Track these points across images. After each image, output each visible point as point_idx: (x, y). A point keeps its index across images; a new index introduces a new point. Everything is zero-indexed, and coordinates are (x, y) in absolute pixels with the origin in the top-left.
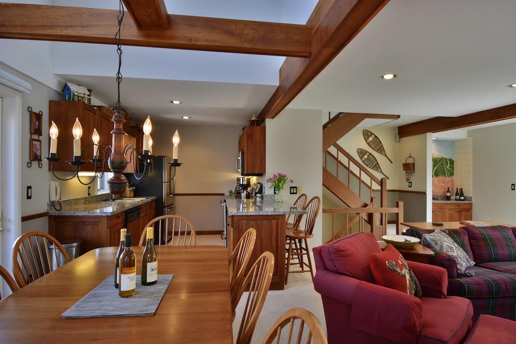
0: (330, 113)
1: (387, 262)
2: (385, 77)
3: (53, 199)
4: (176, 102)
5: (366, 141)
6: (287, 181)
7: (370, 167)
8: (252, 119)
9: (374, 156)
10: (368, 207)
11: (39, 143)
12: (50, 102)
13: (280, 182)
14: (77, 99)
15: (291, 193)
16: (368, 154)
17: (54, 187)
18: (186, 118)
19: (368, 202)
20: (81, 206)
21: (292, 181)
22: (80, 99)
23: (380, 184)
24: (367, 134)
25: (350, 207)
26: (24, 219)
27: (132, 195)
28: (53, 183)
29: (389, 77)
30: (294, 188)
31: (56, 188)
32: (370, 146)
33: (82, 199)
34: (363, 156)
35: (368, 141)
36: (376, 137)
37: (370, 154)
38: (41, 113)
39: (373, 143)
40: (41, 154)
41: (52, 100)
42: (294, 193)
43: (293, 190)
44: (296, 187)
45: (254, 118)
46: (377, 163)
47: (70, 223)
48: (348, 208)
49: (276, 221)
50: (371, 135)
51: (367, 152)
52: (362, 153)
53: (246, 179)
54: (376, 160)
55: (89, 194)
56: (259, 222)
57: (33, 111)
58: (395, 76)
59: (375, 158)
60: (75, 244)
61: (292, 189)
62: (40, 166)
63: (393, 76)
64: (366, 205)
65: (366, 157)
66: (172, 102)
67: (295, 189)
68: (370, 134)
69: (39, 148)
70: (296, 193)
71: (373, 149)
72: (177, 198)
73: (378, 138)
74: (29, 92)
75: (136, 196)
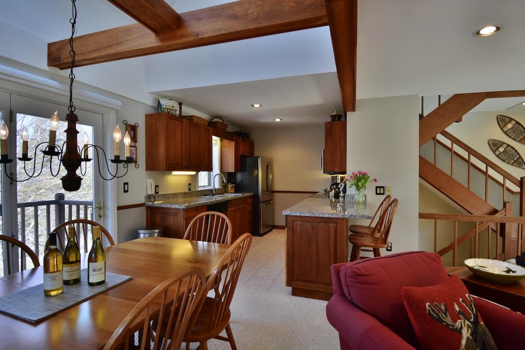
0: (439, 96)
1: (427, 304)
2: (481, 32)
3: (149, 193)
4: (257, 106)
5: (502, 129)
6: (369, 181)
7: (508, 163)
8: (333, 114)
9: (514, 149)
10: (497, 215)
11: (134, 148)
12: (146, 115)
13: (360, 181)
14: (167, 112)
15: (377, 194)
16: (505, 146)
17: (150, 183)
18: (278, 120)
19: (499, 207)
20: (180, 200)
21: (375, 180)
22: (169, 111)
23: (519, 184)
24: (503, 120)
25: (471, 214)
26: (119, 208)
27: (233, 191)
28: (148, 180)
29: (488, 31)
30: (380, 187)
31: (151, 184)
32: (508, 135)
33: (181, 193)
34: (497, 149)
35: (505, 129)
36: (518, 123)
37: (508, 145)
38: (137, 125)
39: (514, 132)
40: (136, 157)
41: (148, 113)
42: (380, 194)
43: (380, 190)
44: (383, 187)
45: (334, 113)
46: (520, 157)
47: (160, 213)
48: (470, 214)
49: (335, 225)
50: (509, 122)
51: (503, 143)
52: (494, 145)
53: (340, 178)
54: (518, 153)
55: (190, 190)
56: (315, 224)
57: (128, 123)
58: (498, 29)
59: (516, 151)
60: (157, 231)
61: (378, 189)
62: (137, 166)
63: (494, 29)
64: (495, 212)
65: (501, 149)
66: (253, 106)
67: (382, 189)
68: (507, 120)
69: (135, 152)
70: (383, 194)
71: (513, 139)
72: (276, 195)
73: (520, 124)
74: (120, 109)
75: (236, 192)
